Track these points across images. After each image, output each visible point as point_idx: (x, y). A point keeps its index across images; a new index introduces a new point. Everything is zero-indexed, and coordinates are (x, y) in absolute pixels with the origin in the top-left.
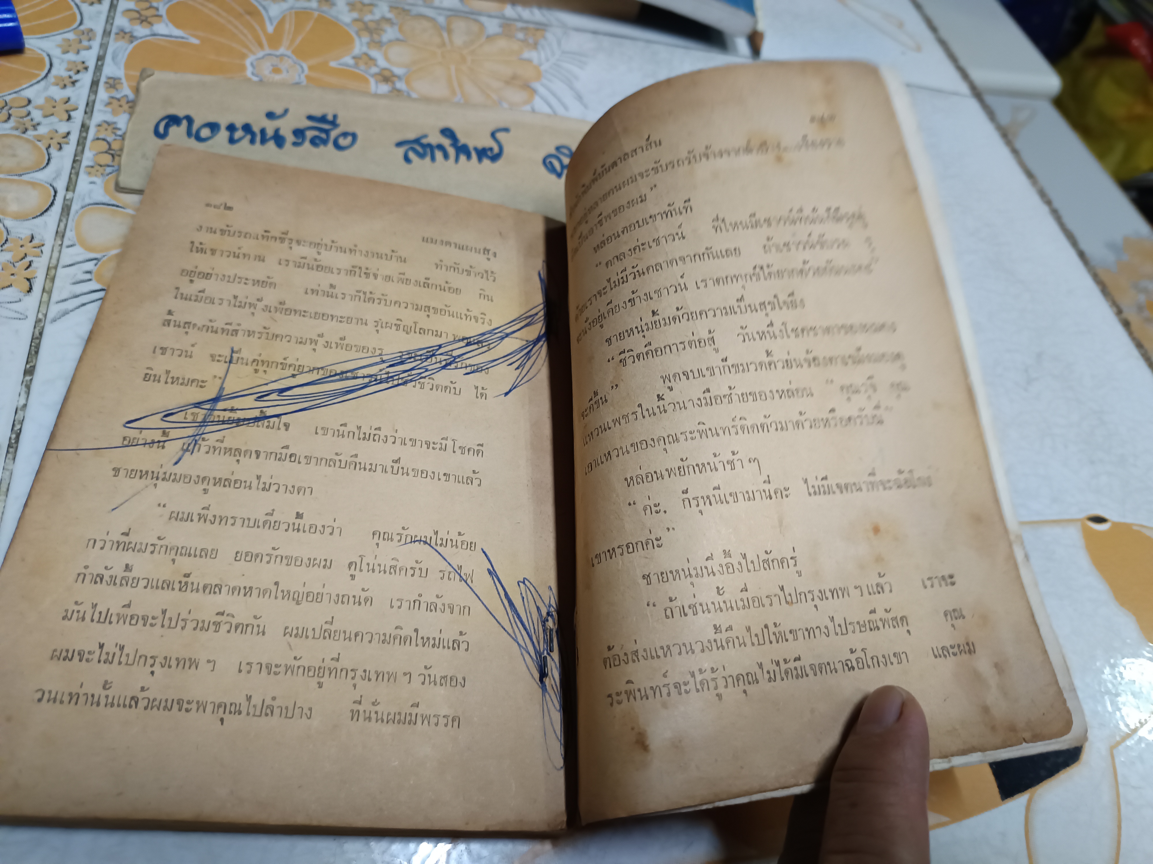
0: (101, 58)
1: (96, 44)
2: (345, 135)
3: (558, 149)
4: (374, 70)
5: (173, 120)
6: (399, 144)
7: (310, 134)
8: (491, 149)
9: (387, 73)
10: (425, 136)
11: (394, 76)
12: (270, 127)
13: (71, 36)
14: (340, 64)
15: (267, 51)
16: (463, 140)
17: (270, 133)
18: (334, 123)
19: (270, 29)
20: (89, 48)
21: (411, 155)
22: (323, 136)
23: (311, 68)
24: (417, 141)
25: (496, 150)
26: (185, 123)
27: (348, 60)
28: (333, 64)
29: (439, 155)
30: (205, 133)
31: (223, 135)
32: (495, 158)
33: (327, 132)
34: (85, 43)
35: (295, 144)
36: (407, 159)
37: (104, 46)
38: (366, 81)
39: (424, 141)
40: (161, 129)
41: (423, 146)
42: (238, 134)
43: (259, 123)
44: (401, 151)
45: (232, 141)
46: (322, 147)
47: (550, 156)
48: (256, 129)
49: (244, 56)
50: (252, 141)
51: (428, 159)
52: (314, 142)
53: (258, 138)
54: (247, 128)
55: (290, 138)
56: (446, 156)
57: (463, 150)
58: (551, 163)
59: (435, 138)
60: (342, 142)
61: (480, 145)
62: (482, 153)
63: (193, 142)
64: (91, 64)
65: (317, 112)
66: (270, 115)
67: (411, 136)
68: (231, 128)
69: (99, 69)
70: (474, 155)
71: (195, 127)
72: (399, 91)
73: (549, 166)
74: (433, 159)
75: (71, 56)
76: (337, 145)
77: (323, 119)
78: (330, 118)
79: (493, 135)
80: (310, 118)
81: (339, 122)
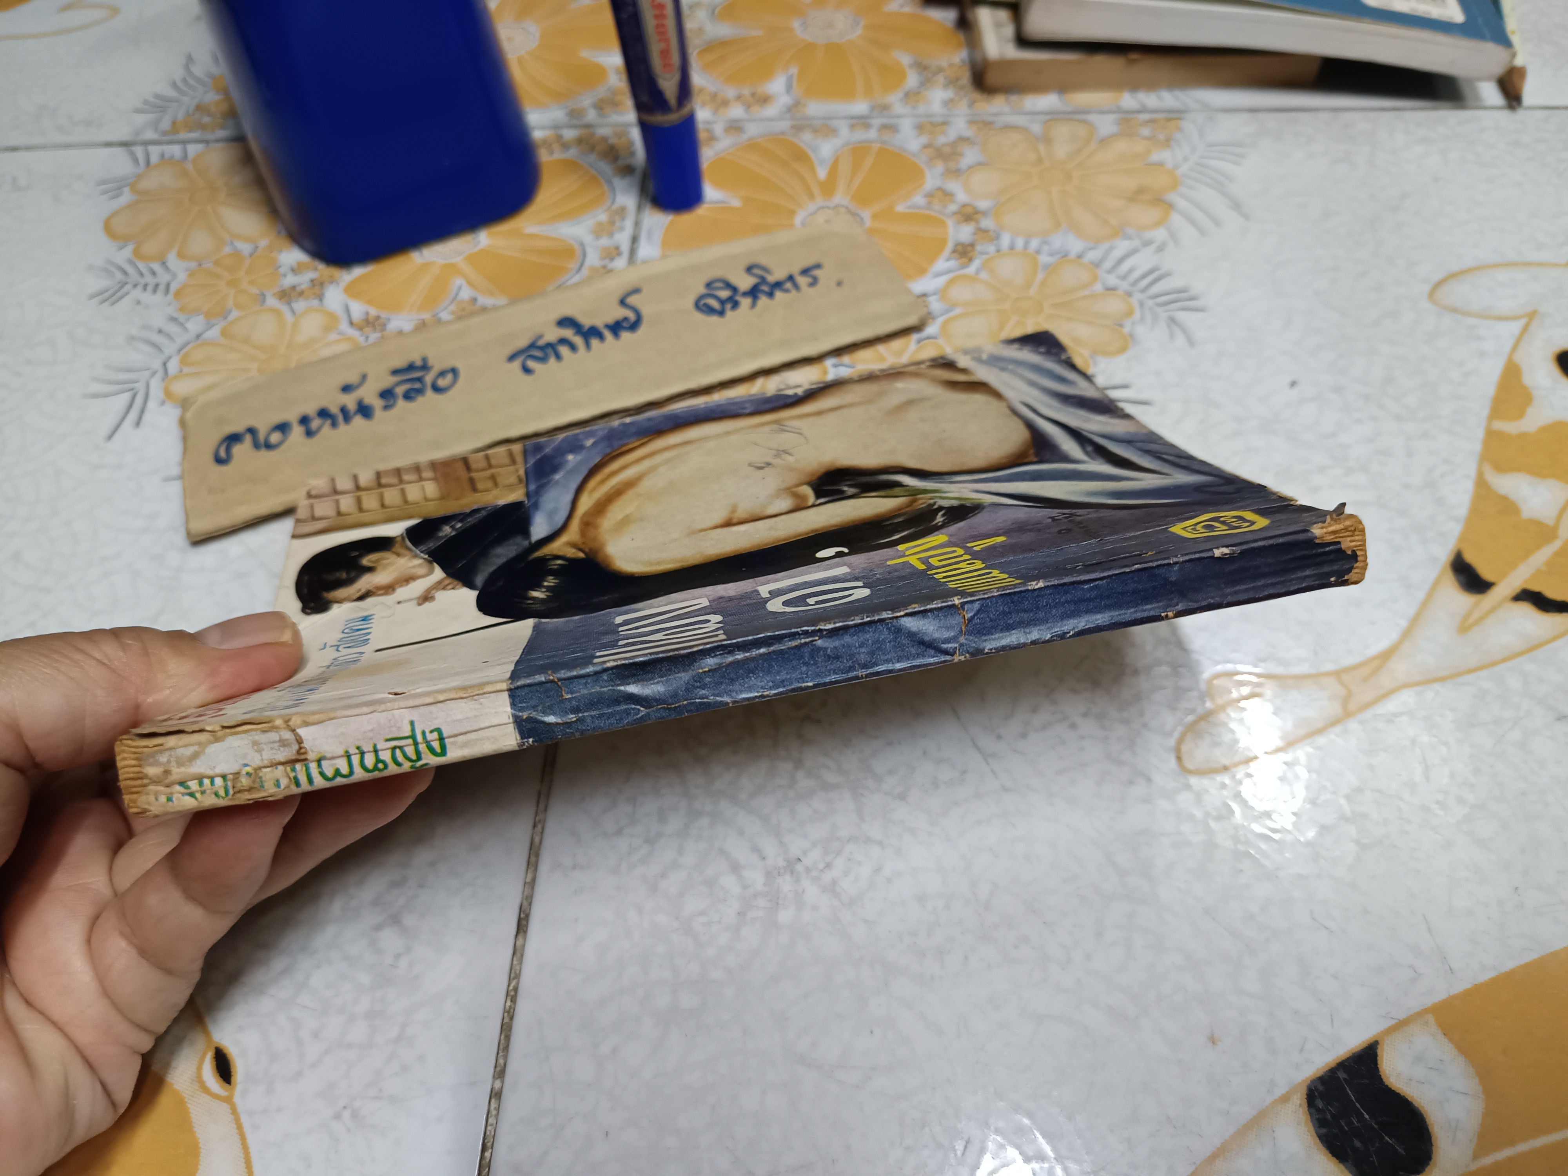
2: (442, 374)
3: (709, 285)
5: (233, 439)
6: (512, 358)
7: (400, 390)
8: (626, 319)
10: (540, 337)
12: (350, 401)
16: (586, 322)
17: (352, 406)
18: (425, 367)
21: (531, 364)
22: (417, 385)
24: (532, 346)
25: (632, 317)
26: (248, 438)
29: (564, 350)
30: (275, 437)
31: (297, 431)
32: (634, 326)
33: (419, 380)
35: (386, 408)
36: (527, 370)
39: (541, 343)
40: (223, 454)
41: (542, 348)
42: (315, 424)
43: (335, 401)
44: (516, 364)
45: (309, 433)
46: (420, 400)
47: (702, 297)
48: (334, 410)
50: (334, 425)
51: (552, 360)
52: (407, 396)
53: (340, 418)
54: (323, 413)
55: (377, 403)
56: (573, 347)
57: (591, 334)
58: (705, 305)
59: (552, 334)
60: (441, 383)
61: (610, 319)
62: (616, 328)
63: (264, 453)
65: (400, 362)
66: (347, 389)
67: (523, 343)
68: (304, 420)
70: (608, 334)
71: (261, 437)
73: (704, 308)
74: (558, 357)
76: (436, 389)
77: (411, 367)
78: (419, 363)
79: (623, 302)
80: (395, 372)
81: (431, 362)
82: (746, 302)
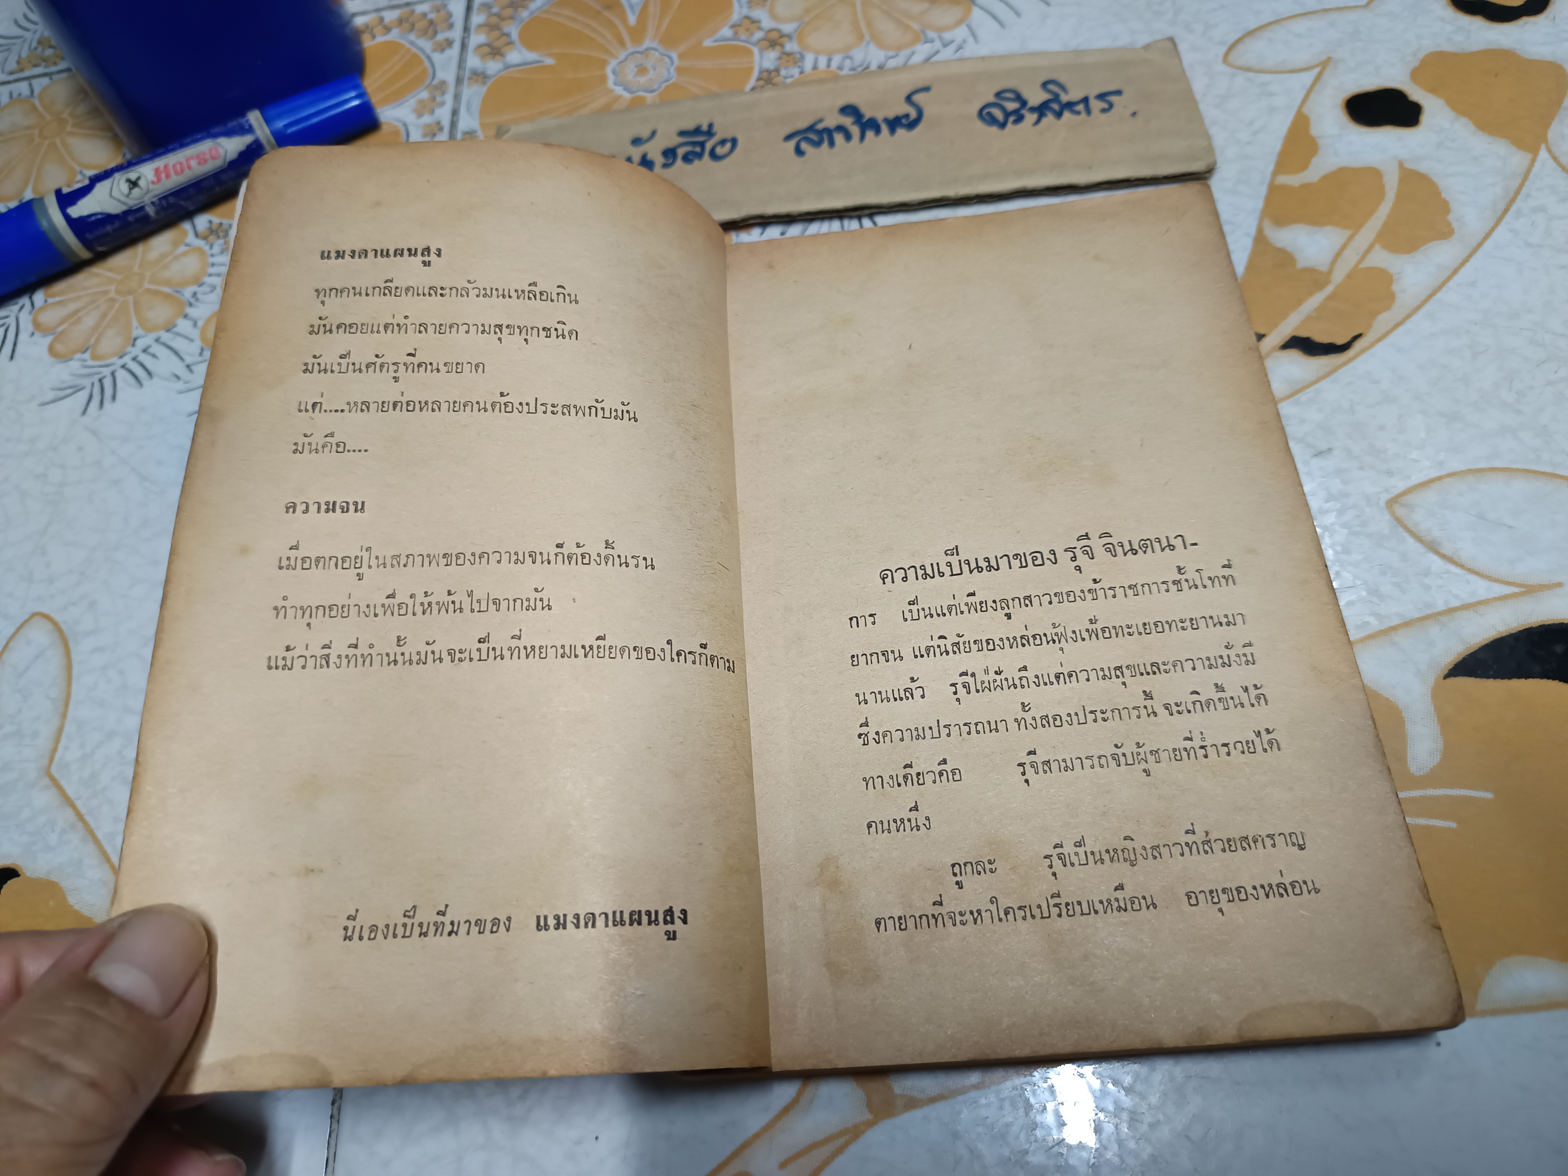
0: (455, 113)
1: (449, 98)
2: (723, 142)
3: (998, 95)
4: (759, 35)
6: (788, 138)
7: (681, 152)
8: (907, 116)
9: (774, 35)
10: (821, 120)
11: (782, 36)
12: (637, 152)
13: (424, 95)
14: (716, 41)
15: (631, 48)
16: (868, 114)
17: (637, 159)
18: (710, 133)
19: (632, 19)
20: (442, 104)
21: (804, 146)
22: (698, 149)
23: (681, 56)
24: (811, 128)
25: (913, 114)
27: (726, 32)
28: (708, 43)
29: (839, 138)
32: (912, 125)
33: (702, 145)
34: (439, 99)
35: (666, 166)
36: (799, 152)
37: (457, 97)
38: (750, 53)
39: (820, 127)
41: (820, 133)
43: (624, 151)
44: (792, 144)
46: (696, 162)
47: (988, 105)
49: (603, 63)
51: (825, 145)
52: (686, 158)
55: (660, 160)
56: (848, 137)
57: (869, 125)
58: (989, 114)
59: (833, 120)
60: (720, 151)
61: (891, 115)
62: (894, 124)
64: (446, 123)
65: (690, 125)
66: (636, 141)
67: (803, 124)
69: (453, 124)
70: (885, 129)
72: (789, 54)
73: (986, 117)
74: (832, 143)
75: (427, 119)
76: (714, 156)
77: (697, 131)
78: (705, 128)
79: (909, 99)
80: (682, 133)
81: (715, 129)
82: (1031, 118)
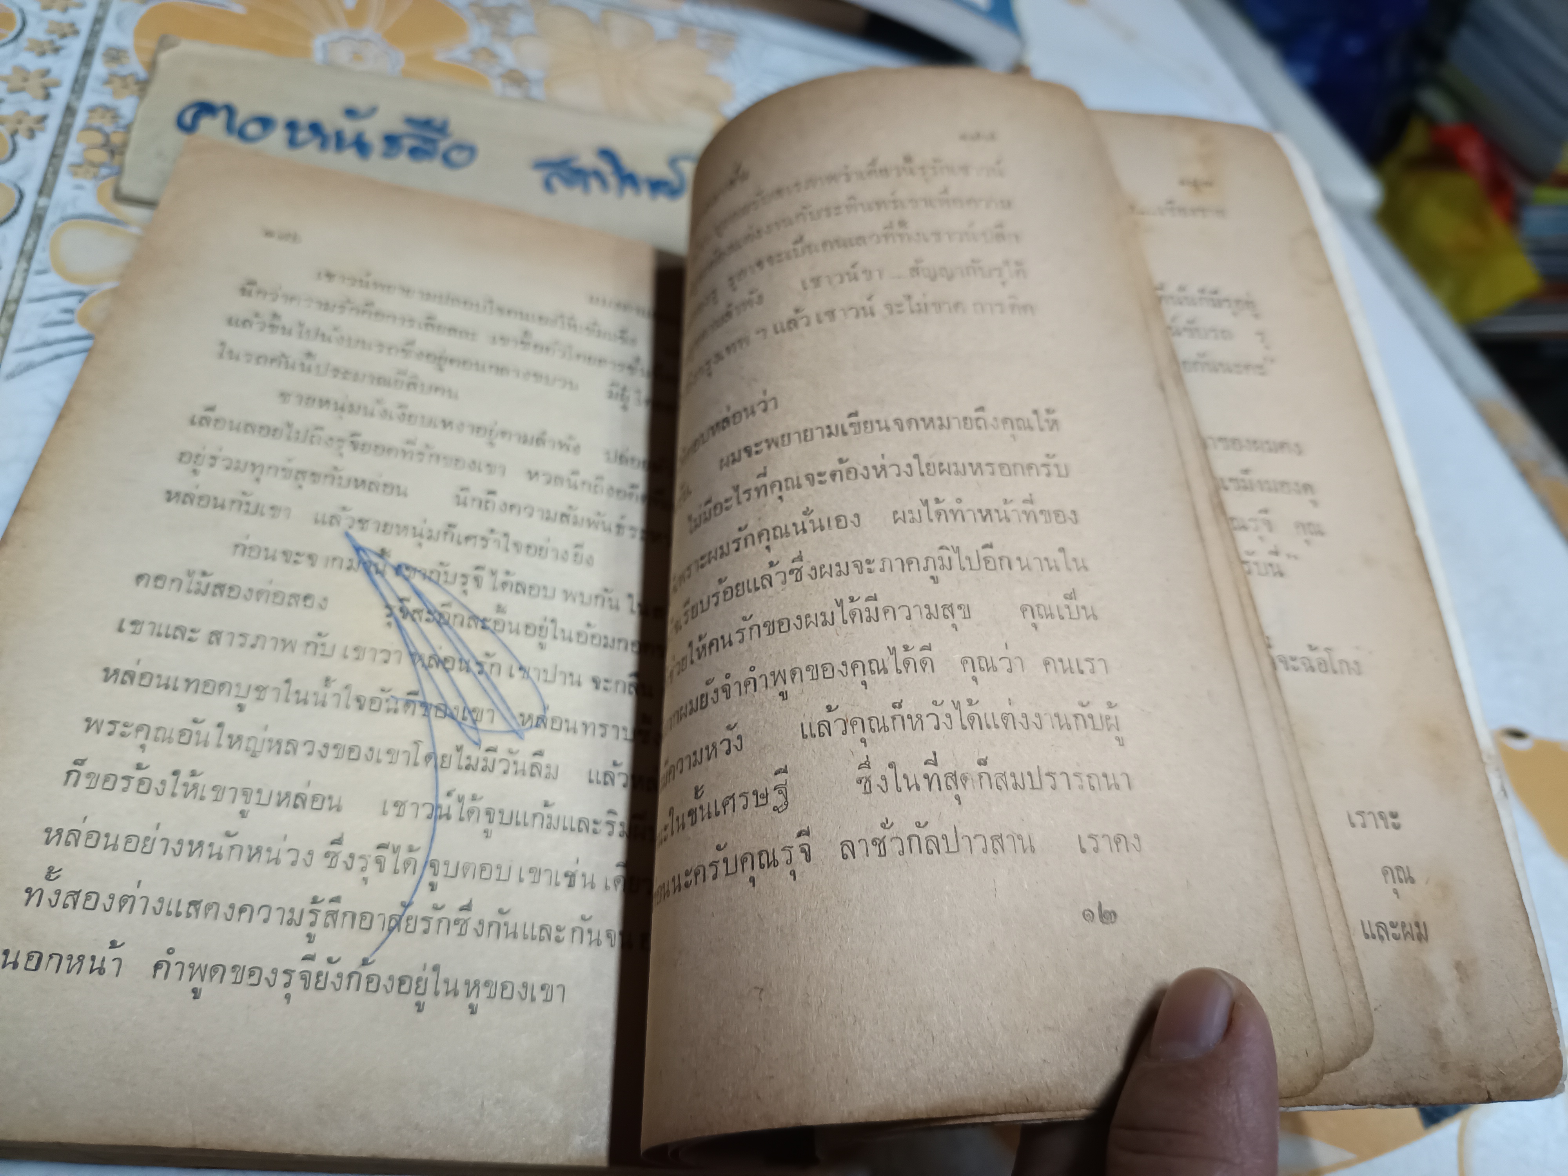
0: (98, 21)
1: (92, 2)
2: (459, 147)
4: (498, 70)
5: (205, 108)
6: (537, 166)
7: (407, 143)
8: (669, 180)
9: (516, 75)
10: (575, 158)
11: (528, 79)
12: (350, 128)
14: (449, 59)
15: (346, 32)
16: (628, 165)
17: (349, 135)
18: (443, 131)
19: (349, 4)
20: (83, 5)
21: (556, 182)
22: (427, 147)
23: (408, 59)
24: (564, 163)
25: (676, 181)
26: (222, 116)
27: (461, 53)
28: (440, 57)
29: (594, 184)
30: (253, 129)
31: (279, 135)
32: (675, 192)
33: (433, 142)
35: (387, 155)
36: (548, 185)
37: (104, 5)
38: (488, 82)
39: (574, 164)
40: (188, 118)
41: (572, 171)
42: (303, 135)
43: (333, 121)
44: (540, 175)
45: (293, 143)
46: (425, 163)
48: (329, 129)
49: (310, 36)
50: (323, 145)
51: (579, 189)
52: (414, 152)
53: (332, 143)
54: (315, 128)
55: (377, 144)
56: (605, 185)
57: (628, 179)
59: (588, 160)
60: (455, 156)
61: (654, 174)
62: (656, 186)
63: (233, 141)
64: (85, 27)
65: (418, 113)
66: (351, 113)
67: (555, 155)
68: (292, 126)
69: (94, 34)
70: (645, 189)
71: (239, 120)
72: (534, 98)
74: (586, 188)
75: (54, 15)
76: (447, 160)
77: (428, 124)
78: (438, 123)
79: (672, 162)
80: (409, 121)
81: (451, 129)
